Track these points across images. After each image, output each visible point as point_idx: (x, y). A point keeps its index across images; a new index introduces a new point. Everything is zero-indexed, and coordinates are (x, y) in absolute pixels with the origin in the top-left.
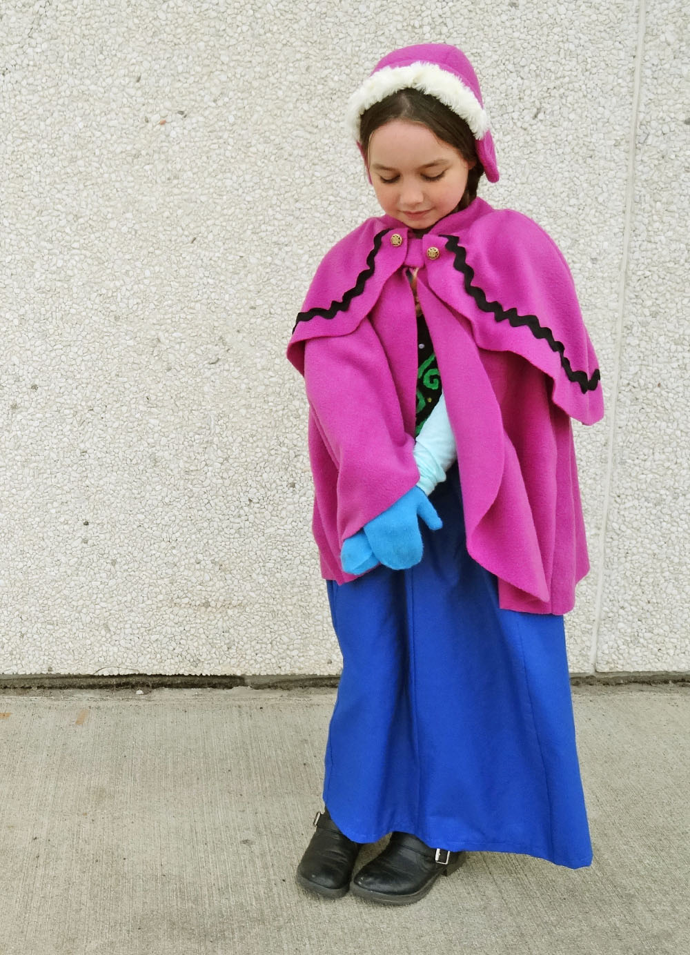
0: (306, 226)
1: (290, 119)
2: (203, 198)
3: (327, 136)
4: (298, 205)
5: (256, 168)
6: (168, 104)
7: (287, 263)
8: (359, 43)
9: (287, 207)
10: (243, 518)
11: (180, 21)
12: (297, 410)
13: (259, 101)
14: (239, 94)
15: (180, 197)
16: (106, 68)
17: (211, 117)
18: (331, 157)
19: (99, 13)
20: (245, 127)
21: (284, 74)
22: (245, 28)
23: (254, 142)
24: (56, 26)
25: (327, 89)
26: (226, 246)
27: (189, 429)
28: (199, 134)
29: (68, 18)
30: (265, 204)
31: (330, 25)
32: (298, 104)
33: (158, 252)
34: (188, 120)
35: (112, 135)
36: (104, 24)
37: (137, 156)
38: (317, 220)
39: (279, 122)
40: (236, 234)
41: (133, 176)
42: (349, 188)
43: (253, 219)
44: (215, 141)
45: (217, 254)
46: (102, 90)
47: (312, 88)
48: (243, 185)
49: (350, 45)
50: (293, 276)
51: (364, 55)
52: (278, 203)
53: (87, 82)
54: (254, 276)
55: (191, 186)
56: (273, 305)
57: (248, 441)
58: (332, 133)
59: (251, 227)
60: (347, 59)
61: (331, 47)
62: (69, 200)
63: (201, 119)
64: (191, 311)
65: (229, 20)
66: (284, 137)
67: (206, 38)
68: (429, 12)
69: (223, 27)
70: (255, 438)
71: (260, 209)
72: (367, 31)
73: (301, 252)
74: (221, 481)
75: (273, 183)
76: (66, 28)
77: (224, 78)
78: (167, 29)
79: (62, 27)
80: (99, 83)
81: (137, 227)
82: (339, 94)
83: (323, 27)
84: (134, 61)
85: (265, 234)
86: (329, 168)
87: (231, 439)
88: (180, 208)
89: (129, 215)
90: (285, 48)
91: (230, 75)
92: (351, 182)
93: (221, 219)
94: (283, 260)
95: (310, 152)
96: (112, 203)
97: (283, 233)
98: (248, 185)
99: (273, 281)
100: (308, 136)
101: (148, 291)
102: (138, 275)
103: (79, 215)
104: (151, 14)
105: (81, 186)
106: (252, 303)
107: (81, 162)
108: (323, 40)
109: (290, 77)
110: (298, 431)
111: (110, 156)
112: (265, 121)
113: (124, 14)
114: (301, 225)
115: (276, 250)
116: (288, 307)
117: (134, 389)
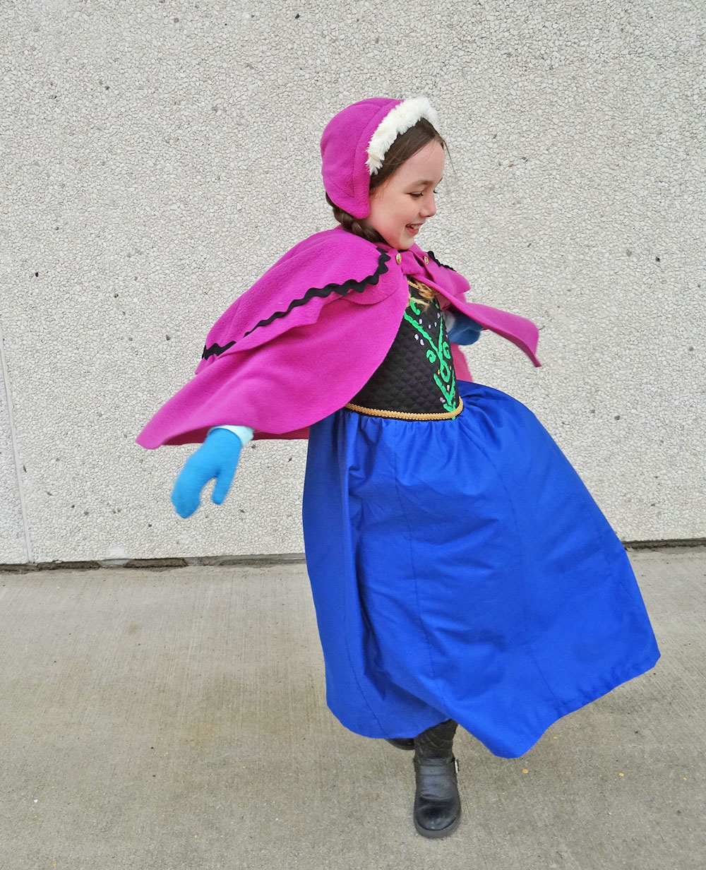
0: (608, 233)
1: (599, 161)
2: (537, 216)
3: (624, 171)
4: (603, 219)
5: (575, 195)
6: (515, 153)
7: (594, 259)
8: (649, 108)
9: (596, 221)
10: (558, 435)
11: (526, 96)
12: (598, 360)
13: (579, 149)
14: (565, 145)
15: (521, 216)
16: (473, 129)
17: (544, 161)
18: (627, 186)
19: (469, 92)
20: (568, 166)
21: (596, 130)
22: (570, 100)
23: (574, 177)
24: (439, 102)
25: (626, 139)
26: (552, 249)
27: (522, 375)
28: (536, 173)
29: (449, 96)
30: (580, 219)
31: (630, 96)
32: (606, 150)
33: (504, 254)
34: (528, 163)
35: (475, 175)
36: (473, 100)
37: (491, 189)
38: (616, 229)
39: (592, 163)
40: (559, 240)
41: (488, 203)
42: (639, 207)
43: (572, 230)
44: (547, 177)
45: (546, 255)
46: (470, 144)
47: (616, 139)
48: (566, 206)
49: (643, 109)
50: (597, 267)
51: (652, 116)
52: (590, 218)
53: (460, 139)
54: (571, 268)
55: (529, 208)
56: (583, 288)
57: (563, 382)
58: (628, 170)
59: (570, 235)
60: (641, 119)
61: (630, 111)
62: (444, 221)
63: (538, 162)
64: (526, 294)
65: (560, 95)
66: (595, 173)
67: (543, 107)
68: (698, 86)
69: (556, 99)
70: (568, 380)
71: (576, 222)
72: (655, 99)
73: (604, 251)
74: (543, 410)
75: (586, 204)
76: (446, 103)
77: (554, 134)
78: (516, 102)
79: (444, 103)
80: (468, 140)
81: (490, 237)
82: (634, 143)
83: (624, 98)
84: (492, 124)
85: (579, 239)
86: (625, 194)
87: (551, 381)
88: (521, 223)
89: (484, 230)
90: (597, 113)
91: (559, 132)
92: (640, 202)
93: (549, 230)
94: (591, 257)
95: (613, 183)
96: (473, 222)
97: (592, 238)
98: (569, 206)
99: (584, 272)
100: (611, 172)
101: (497, 281)
102: (490, 270)
103: (450, 230)
104: (506, 91)
105: (453, 211)
106: (569, 287)
107: (453, 194)
108: (624, 106)
109: (600, 132)
110: (598, 375)
111: (474, 189)
112: (582, 162)
113: (487, 92)
114: (605, 233)
115: (587, 250)
116: (594, 289)
117: (484, 349)
